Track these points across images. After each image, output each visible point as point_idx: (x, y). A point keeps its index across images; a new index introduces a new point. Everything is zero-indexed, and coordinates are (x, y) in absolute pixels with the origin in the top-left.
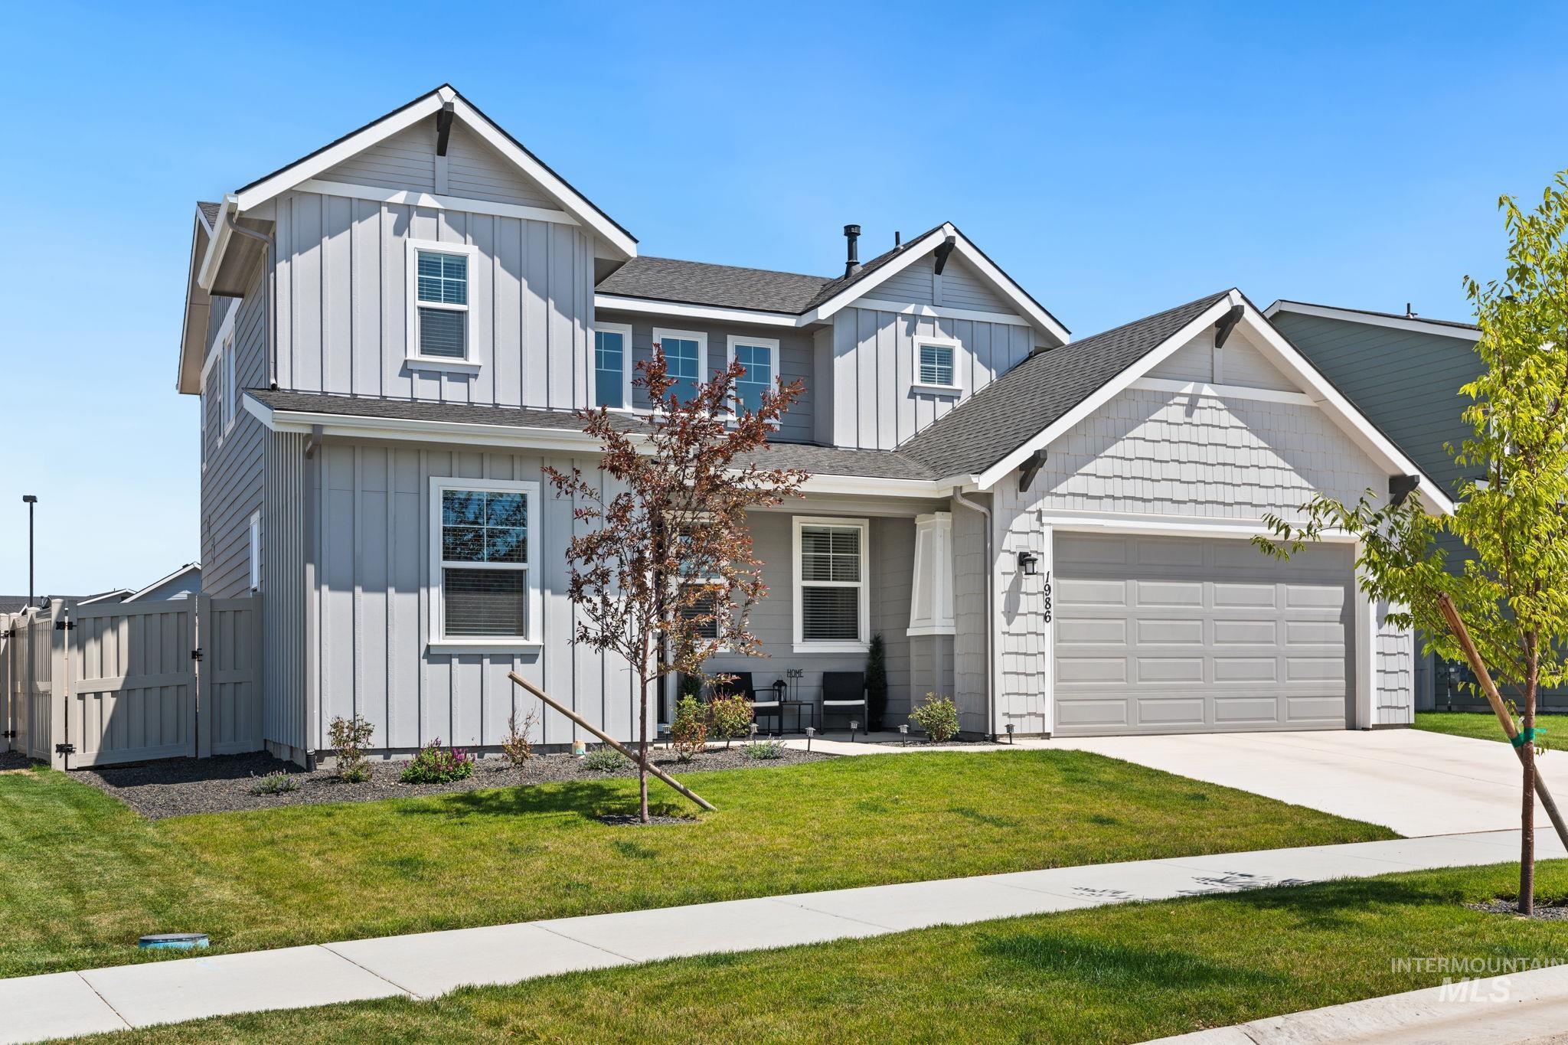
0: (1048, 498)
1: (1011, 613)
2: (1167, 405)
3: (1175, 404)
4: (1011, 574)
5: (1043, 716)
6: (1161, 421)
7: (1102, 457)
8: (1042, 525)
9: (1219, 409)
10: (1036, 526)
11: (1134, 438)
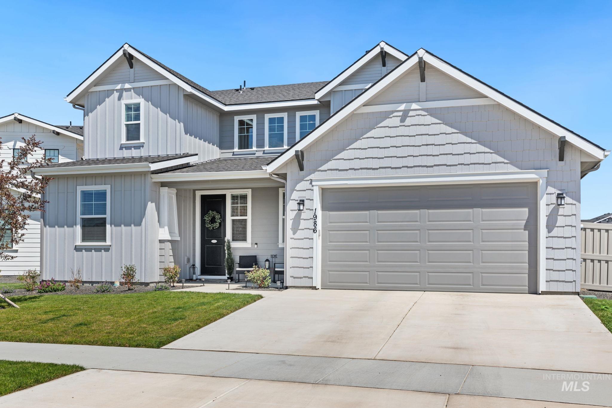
0: (317, 173)
1: (295, 229)
2: (389, 118)
3: (394, 116)
4: (296, 210)
5: (312, 278)
6: (385, 127)
7: (347, 150)
8: (313, 186)
9: (424, 115)
10: (310, 187)
11: (368, 138)
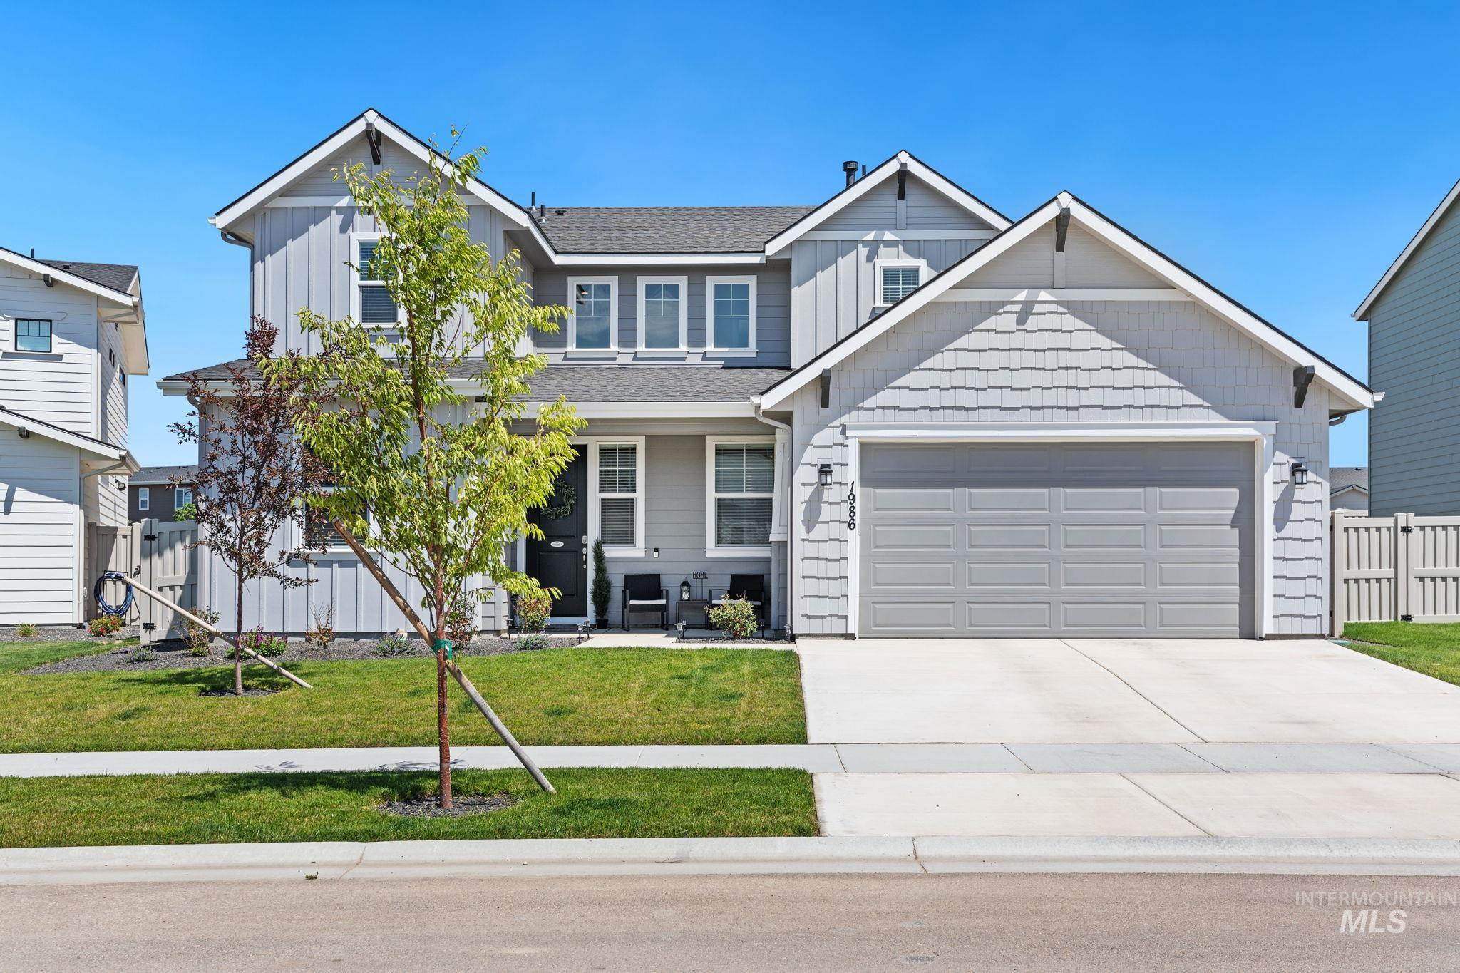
0: (855, 413)
1: (811, 521)
2: (996, 314)
3: (1005, 312)
4: (812, 485)
5: (846, 617)
6: (988, 331)
7: (916, 370)
8: (847, 438)
9: (1061, 314)
10: (841, 439)
11: (956, 350)
